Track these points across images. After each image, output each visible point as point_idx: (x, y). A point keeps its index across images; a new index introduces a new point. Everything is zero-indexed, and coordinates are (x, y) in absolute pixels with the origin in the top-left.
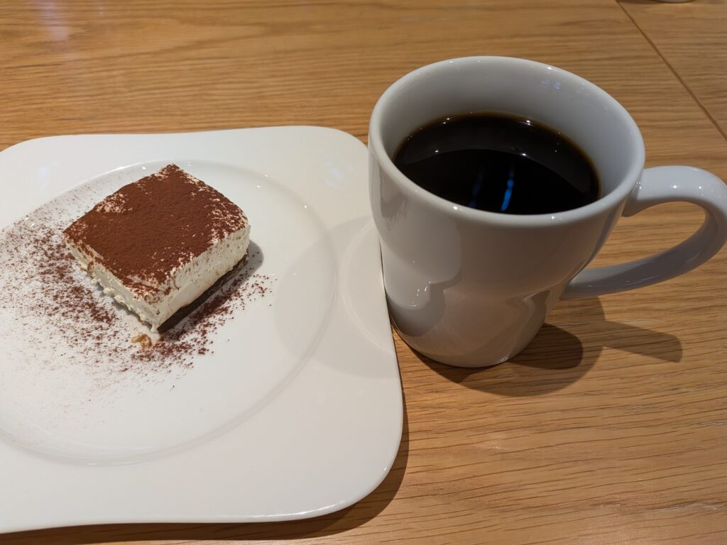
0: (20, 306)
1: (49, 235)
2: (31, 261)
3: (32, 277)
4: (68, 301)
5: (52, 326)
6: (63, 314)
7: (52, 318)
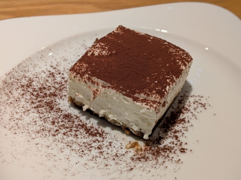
0: (28, 131)
1: (30, 82)
2: (23, 100)
3: (28, 111)
4: (64, 125)
5: (60, 143)
6: (64, 134)
7: (57, 137)
